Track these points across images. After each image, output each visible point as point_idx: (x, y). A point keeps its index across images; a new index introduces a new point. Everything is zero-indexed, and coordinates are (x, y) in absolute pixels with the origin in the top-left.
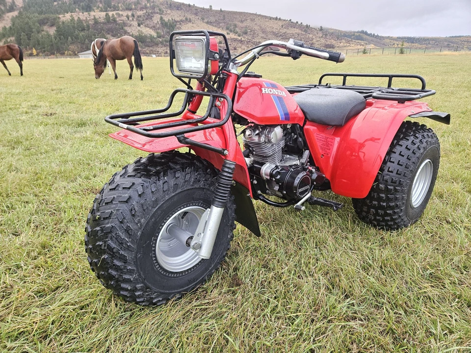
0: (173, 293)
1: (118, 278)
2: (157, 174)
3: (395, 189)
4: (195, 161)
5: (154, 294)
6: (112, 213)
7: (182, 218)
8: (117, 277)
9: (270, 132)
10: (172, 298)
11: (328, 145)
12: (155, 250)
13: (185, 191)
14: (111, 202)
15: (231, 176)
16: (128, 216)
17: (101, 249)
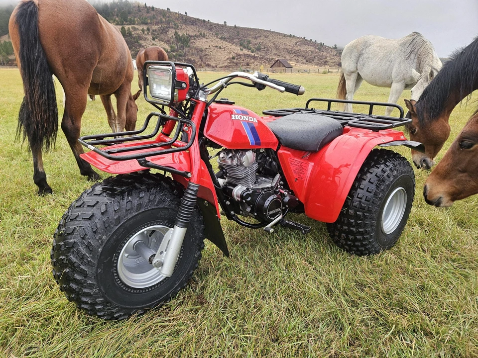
0: (136, 308)
1: (78, 292)
2: (122, 194)
3: (364, 215)
4: (162, 182)
5: (115, 308)
6: (75, 229)
7: (150, 236)
8: (77, 290)
9: (242, 155)
10: (134, 313)
11: (303, 169)
12: (116, 266)
13: (148, 210)
14: (75, 218)
15: (194, 197)
16: (90, 233)
17: (62, 263)
